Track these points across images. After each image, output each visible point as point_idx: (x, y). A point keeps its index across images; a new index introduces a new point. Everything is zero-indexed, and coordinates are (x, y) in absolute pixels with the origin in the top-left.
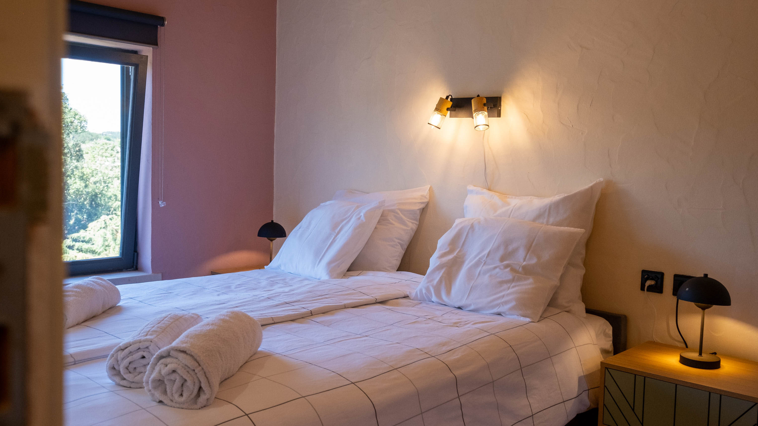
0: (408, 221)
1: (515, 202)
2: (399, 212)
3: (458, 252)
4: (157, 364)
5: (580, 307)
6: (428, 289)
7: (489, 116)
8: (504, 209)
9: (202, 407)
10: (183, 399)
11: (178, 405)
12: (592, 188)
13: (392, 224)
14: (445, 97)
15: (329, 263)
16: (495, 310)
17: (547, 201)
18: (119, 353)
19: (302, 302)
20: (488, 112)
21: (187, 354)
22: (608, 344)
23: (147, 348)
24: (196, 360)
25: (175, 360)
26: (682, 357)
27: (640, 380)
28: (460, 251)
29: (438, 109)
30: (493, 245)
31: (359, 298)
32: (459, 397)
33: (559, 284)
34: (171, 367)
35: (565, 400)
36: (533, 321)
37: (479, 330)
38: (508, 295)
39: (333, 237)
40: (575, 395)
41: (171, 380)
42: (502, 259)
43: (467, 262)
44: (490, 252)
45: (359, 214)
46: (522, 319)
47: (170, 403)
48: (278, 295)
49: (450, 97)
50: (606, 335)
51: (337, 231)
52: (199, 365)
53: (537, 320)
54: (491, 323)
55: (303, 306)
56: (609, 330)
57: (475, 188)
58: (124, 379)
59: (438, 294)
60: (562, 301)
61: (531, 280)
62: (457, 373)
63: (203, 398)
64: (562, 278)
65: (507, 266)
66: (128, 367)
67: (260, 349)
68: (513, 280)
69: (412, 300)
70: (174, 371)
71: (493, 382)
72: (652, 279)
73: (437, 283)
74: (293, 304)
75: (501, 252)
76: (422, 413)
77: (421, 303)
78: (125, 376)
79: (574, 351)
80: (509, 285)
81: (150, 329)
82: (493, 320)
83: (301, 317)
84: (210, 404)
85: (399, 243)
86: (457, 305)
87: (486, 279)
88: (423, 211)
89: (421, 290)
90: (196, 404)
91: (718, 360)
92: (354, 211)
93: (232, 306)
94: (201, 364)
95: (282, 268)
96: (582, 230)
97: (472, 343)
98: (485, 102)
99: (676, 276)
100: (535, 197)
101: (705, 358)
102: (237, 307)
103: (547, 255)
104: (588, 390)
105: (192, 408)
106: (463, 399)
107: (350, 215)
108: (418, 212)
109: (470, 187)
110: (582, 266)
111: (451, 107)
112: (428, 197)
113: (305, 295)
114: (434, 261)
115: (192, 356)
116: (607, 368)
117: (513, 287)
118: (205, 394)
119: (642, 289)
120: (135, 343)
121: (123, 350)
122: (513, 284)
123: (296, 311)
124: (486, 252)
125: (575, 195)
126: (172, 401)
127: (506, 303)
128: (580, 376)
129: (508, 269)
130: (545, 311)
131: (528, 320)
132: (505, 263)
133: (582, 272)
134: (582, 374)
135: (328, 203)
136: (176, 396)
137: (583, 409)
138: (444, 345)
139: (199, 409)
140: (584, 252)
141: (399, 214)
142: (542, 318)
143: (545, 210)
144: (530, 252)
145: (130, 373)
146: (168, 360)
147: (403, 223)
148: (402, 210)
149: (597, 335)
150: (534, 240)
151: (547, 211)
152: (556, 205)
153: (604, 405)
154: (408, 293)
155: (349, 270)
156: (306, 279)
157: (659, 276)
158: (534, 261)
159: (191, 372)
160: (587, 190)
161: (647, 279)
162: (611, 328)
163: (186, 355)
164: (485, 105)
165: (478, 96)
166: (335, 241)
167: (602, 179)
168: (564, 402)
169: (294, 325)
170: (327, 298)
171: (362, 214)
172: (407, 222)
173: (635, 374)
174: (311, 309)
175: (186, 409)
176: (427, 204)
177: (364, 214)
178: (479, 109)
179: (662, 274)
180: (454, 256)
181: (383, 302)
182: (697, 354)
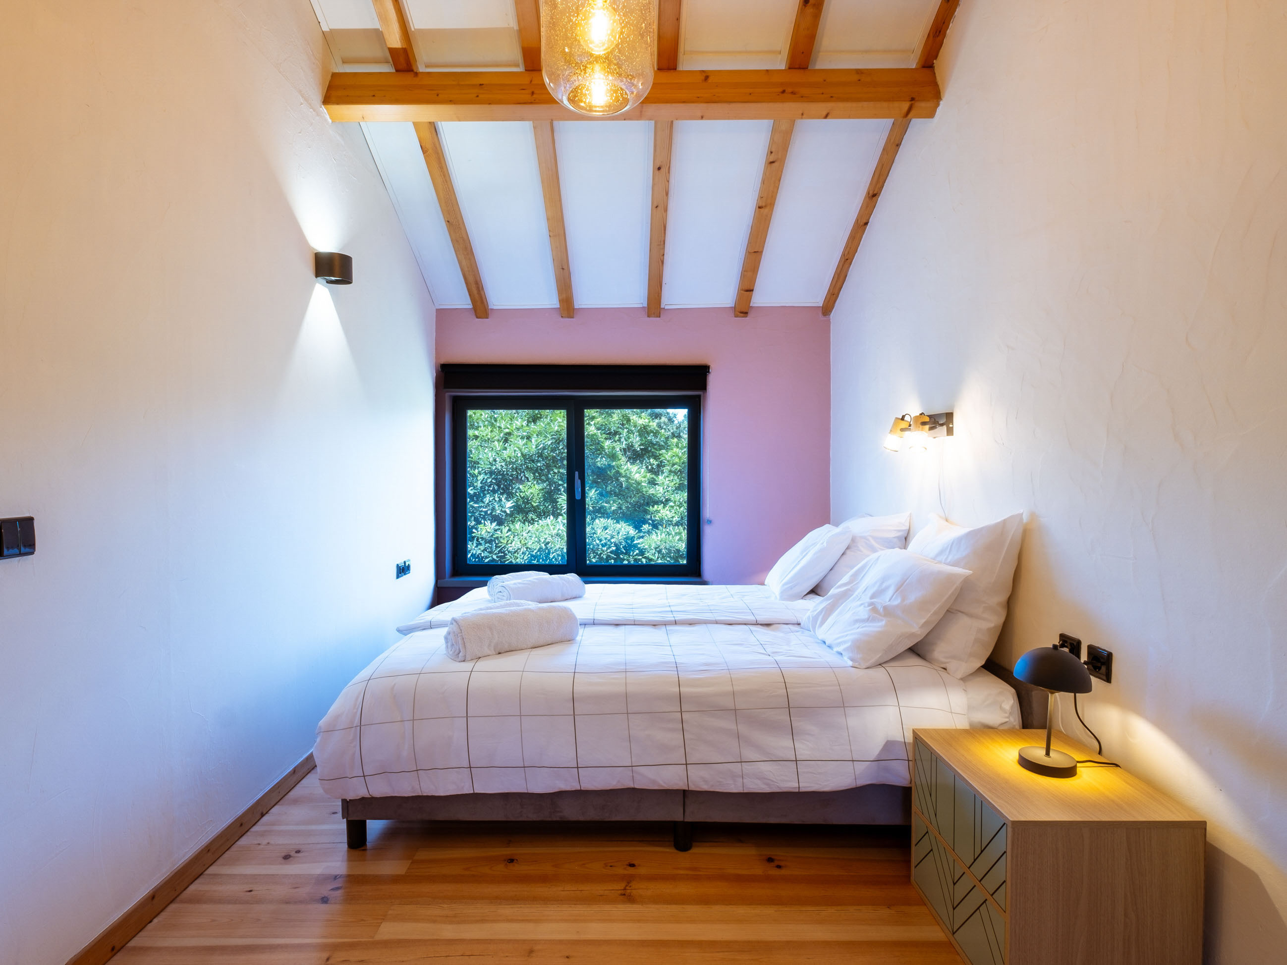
3: (855, 583)
11: (450, 656)
13: (860, 551)
14: (901, 417)
15: (784, 585)
19: (686, 612)
21: (457, 623)
29: (892, 430)
31: (742, 617)
35: (855, 760)
36: (858, 666)
39: (799, 560)
40: (873, 759)
42: (871, 597)
44: (868, 586)
49: (907, 416)
51: (804, 555)
53: (866, 667)
59: (814, 626)
61: (883, 622)
65: (871, 605)
68: (867, 620)
73: (817, 613)
75: (875, 589)
80: (860, 624)
83: (664, 623)
86: (821, 638)
87: (849, 615)
89: (806, 619)
91: (1076, 769)
99: (1092, 647)
101: (1056, 759)
103: (913, 597)
105: (456, 660)
106: (686, 716)
112: (906, 524)
115: (459, 625)
116: (916, 738)
117: (863, 627)
122: (867, 624)
123: (662, 618)
127: (845, 642)
128: (891, 740)
129: (870, 608)
130: (895, 657)
131: (850, 664)
132: (872, 600)
134: (899, 739)
138: (707, 665)
139: (459, 662)
143: (948, 546)
144: (898, 592)
150: (908, 578)
151: (950, 546)
152: (960, 540)
153: (915, 782)
157: (1075, 643)
158: (897, 602)
159: (456, 636)
160: (997, 524)
168: (853, 761)
169: (644, 629)
170: (711, 613)
173: (932, 753)
174: (677, 618)
176: (905, 533)
177: (827, 540)
179: (1080, 643)
180: (848, 589)
181: (768, 625)
182: (1043, 752)
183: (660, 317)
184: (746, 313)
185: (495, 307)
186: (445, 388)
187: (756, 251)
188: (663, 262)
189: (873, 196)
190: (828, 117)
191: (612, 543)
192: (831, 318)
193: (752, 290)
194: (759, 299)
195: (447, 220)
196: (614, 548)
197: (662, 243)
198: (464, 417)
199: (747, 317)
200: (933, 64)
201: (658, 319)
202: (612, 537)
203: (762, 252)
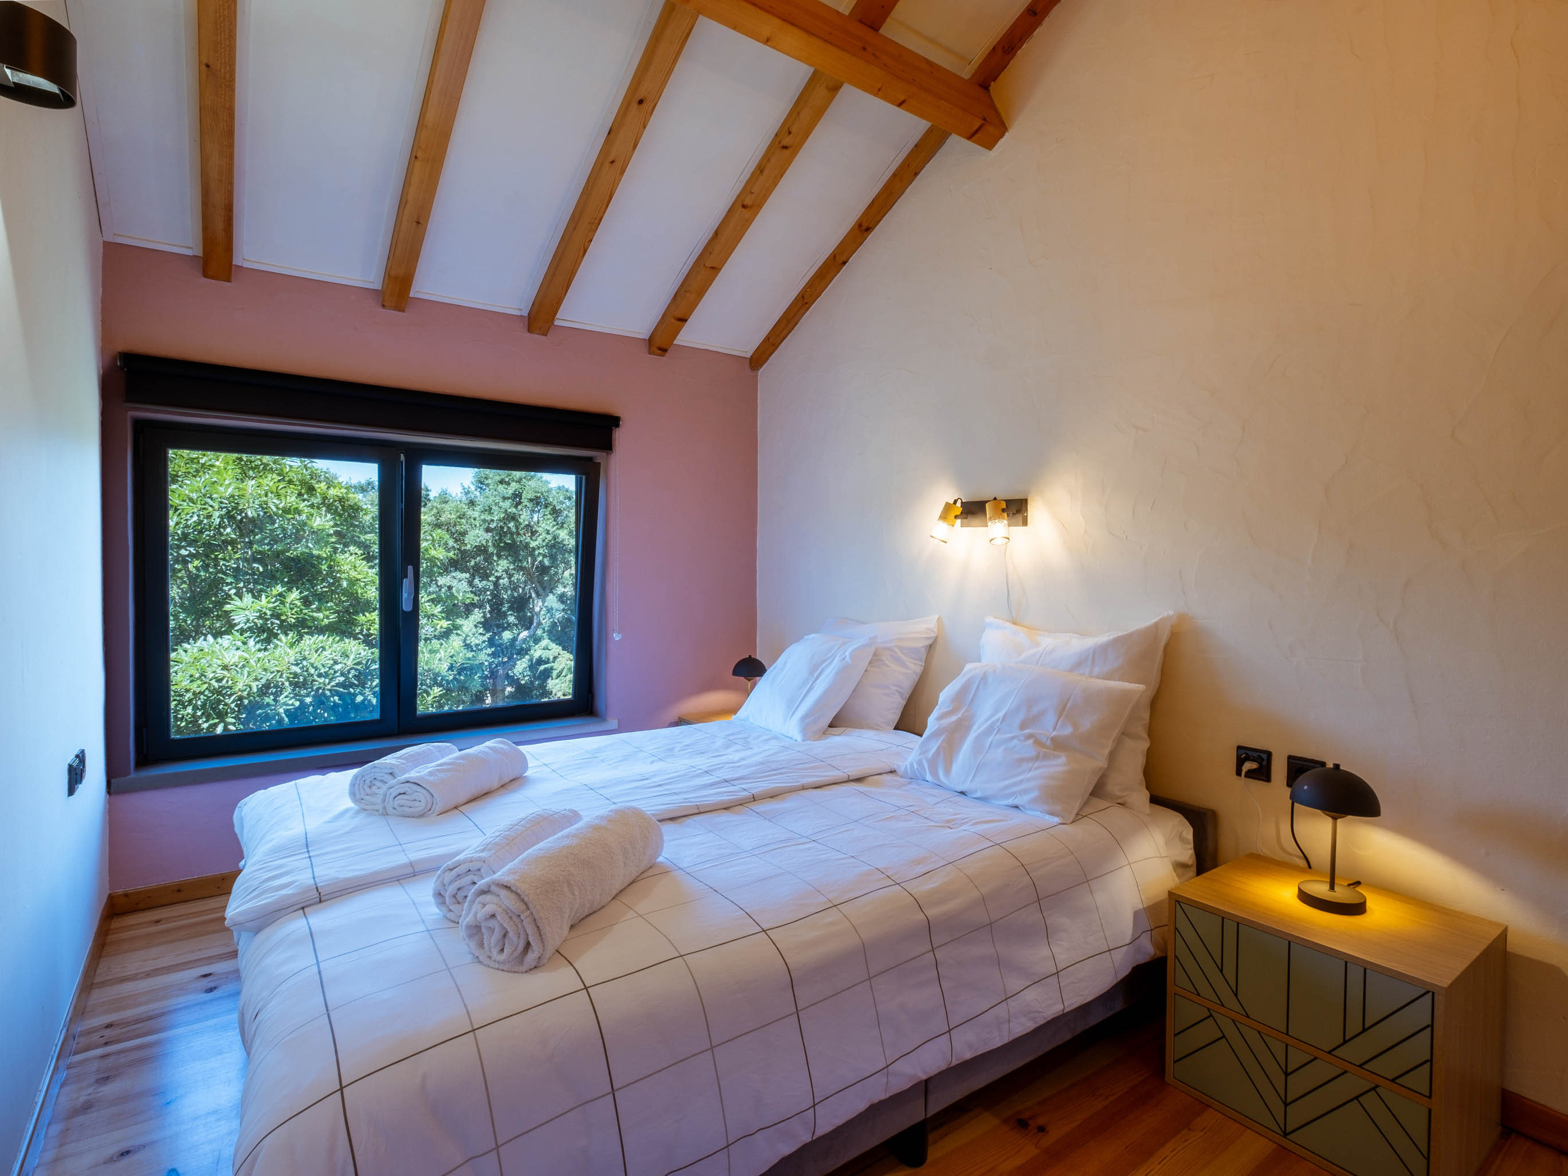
0: (910, 662)
1: (1047, 642)
2: (896, 650)
3: (964, 712)
4: (474, 901)
5: (1141, 797)
6: (920, 762)
7: (1009, 525)
8: (1032, 652)
9: (530, 969)
10: (503, 957)
11: (497, 966)
12: (1156, 624)
13: (887, 666)
14: (952, 502)
15: (804, 718)
16: (1011, 801)
17: (1091, 642)
18: (447, 873)
19: (747, 779)
20: (1008, 520)
21: (512, 891)
22: (1187, 854)
23: (479, 870)
24: (523, 901)
25: (495, 899)
26: (1303, 891)
27: (1230, 928)
28: (967, 711)
29: (944, 517)
30: (1011, 704)
31: (827, 774)
32: (933, 950)
33: (1106, 766)
34: (490, 908)
35: (1111, 948)
36: (1064, 822)
37: (977, 836)
38: (1029, 780)
39: (811, 683)
40: (1128, 942)
41: (490, 927)
42: (1023, 726)
43: (975, 727)
44: (1006, 714)
45: (844, 652)
46: (1047, 817)
47: (487, 961)
48: (720, 768)
49: (959, 501)
50: (1182, 839)
52: (528, 908)
53: (1071, 820)
54: (1000, 823)
55: (744, 786)
56: (1189, 833)
57: (996, 620)
58: (450, 911)
59: (934, 773)
60: (1113, 786)
61: (1063, 759)
62: (932, 912)
63: (531, 957)
64: (1112, 756)
65: (1029, 737)
66: (456, 894)
67: (660, 859)
68: (1037, 758)
69: (902, 777)
70: (493, 916)
71: (991, 924)
72: (1253, 760)
73: (933, 755)
74: (736, 782)
75: (1021, 717)
76: (870, 979)
77: (910, 783)
78: (451, 907)
79: (1127, 869)
80: (1031, 765)
81: (492, 839)
82: (1004, 818)
83: (739, 803)
84: (543, 965)
85: (897, 691)
86: (960, 788)
87: (998, 753)
88: (931, 648)
89: (912, 764)
90: (522, 964)
91: (1362, 901)
92: (839, 648)
93: (655, 784)
94: (531, 906)
95: (751, 720)
96: (1141, 687)
97: (962, 860)
98: (1004, 506)
99: (1290, 758)
100: (1076, 635)
101: (1341, 894)
102: (660, 785)
104: (1151, 930)
105: (517, 970)
106: (939, 954)
107: (832, 656)
108: (923, 650)
109: (989, 619)
110: (1147, 737)
111: (961, 513)
112: (935, 630)
113: (756, 768)
114: (932, 722)
115: (517, 894)
116: (1178, 902)
117: (1036, 769)
118: (533, 951)
119: (1239, 773)
120: (465, 863)
121: (451, 870)
122: (1037, 764)
123: (733, 795)
124: (1001, 715)
125: (1130, 635)
126: (490, 957)
127: (1025, 792)
128: (1136, 909)
129: (1031, 741)
130: (1086, 804)
131: (1056, 820)
132: (1027, 731)
133: (1145, 745)
134: (1141, 906)
135: (811, 636)
136: (495, 952)
137: (1142, 959)
138: (919, 864)
139: (526, 972)
140: (1146, 715)
141: (896, 653)
142: (1079, 816)
144: (1062, 718)
145: (459, 903)
146: (487, 898)
147: (903, 665)
148: (901, 648)
149: (1167, 843)
150: (1069, 700)
151: (1091, 656)
152: (1103, 650)
153: (1176, 956)
154: (895, 767)
155: (831, 726)
156: (776, 738)
157: (1264, 756)
158: (1068, 731)
159: (515, 918)
160: (1149, 628)
161: (1248, 758)
162: (1191, 830)
163: (509, 893)
164: (1003, 510)
165: (995, 499)
166: (813, 688)
167: (1171, 613)
168: (1109, 950)
169: (724, 817)
170: (781, 774)
171: (847, 654)
172: (908, 663)
173: (1223, 918)
174: (753, 792)
175: (508, 971)
176: (933, 639)
177: (850, 654)
178: (996, 516)
179: (1269, 754)
180: (959, 718)
181: (859, 780)
182: (1327, 887)
183: (546, 335)
184: (665, 350)
185: (246, 265)
186: (128, 401)
187: (714, 266)
188: (585, 251)
189: (864, 228)
190: (902, 106)
191: (335, 672)
192: (759, 374)
193: (686, 321)
194: (688, 337)
195: (205, 61)
196: (342, 679)
197: (597, 221)
198: (163, 461)
199: (663, 356)
200: (990, 85)
201: (543, 338)
202: (336, 663)
203: (720, 269)
